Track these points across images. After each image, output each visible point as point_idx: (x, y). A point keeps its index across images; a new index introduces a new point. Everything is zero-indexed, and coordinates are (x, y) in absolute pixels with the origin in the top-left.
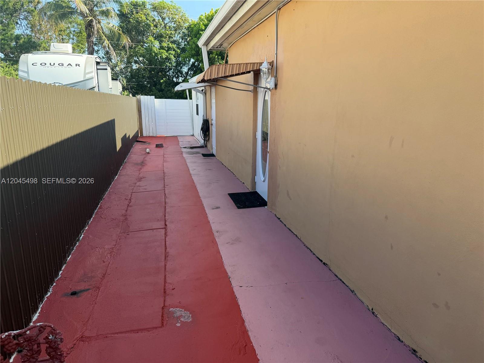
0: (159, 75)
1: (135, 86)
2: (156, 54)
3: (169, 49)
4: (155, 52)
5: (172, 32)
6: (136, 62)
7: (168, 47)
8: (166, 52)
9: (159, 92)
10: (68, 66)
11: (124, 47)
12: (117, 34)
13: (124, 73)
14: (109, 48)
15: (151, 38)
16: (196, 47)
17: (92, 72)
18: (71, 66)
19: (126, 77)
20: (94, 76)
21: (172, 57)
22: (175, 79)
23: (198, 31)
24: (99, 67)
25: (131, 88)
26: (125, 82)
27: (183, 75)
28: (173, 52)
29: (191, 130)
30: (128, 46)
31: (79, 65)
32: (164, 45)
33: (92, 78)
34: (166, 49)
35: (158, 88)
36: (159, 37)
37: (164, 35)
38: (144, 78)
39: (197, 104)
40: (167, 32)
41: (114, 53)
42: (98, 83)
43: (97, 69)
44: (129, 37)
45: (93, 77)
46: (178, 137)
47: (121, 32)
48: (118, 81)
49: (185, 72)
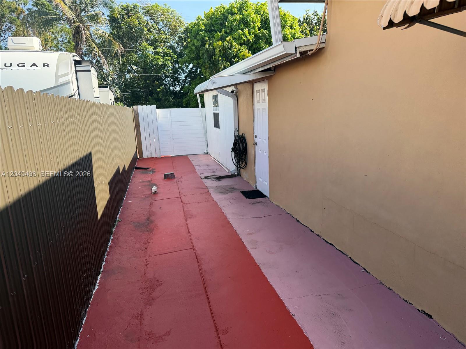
0: (154, 84)
1: (130, 97)
2: (151, 61)
3: (165, 54)
4: (149, 59)
5: (167, 36)
6: (129, 72)
7: (164, 53)
8: (162, 58)
9: (156, 102)
10: (31, 66)
11: (116, 55)
12: (107, 41)
13: (117, 83)
14: (99, 56)
15: (145, 44)
16: (196, 49)
17: (67, 74)
18: (37, 66)
19: (119, 88)
20: (71, 80)
21: (169, 63)
22: (171, 88)
23: (198, 32)
24: (78, 68)
25: (126, 99)
26: (118, 92)
27: (180, 83)
28: (170, 58)
29: (205, 147)
30: (120, 53)
31: (48, 65)
32: (160, 50)
33: (68, 83)
34: (162, 55)
35: (155, 97)
36: (154, 43)
37: (159, 40)
38: (139, 88)
39: (214, 113)
40: (162, 36)
41: (105, 61)
42: (78, 89)
43: (77, 71)
44: (121, 43)
45: (68, 81)
46: (188, 156)
47: (112, 38)
48: (108, 88)
49: (183, 80)
